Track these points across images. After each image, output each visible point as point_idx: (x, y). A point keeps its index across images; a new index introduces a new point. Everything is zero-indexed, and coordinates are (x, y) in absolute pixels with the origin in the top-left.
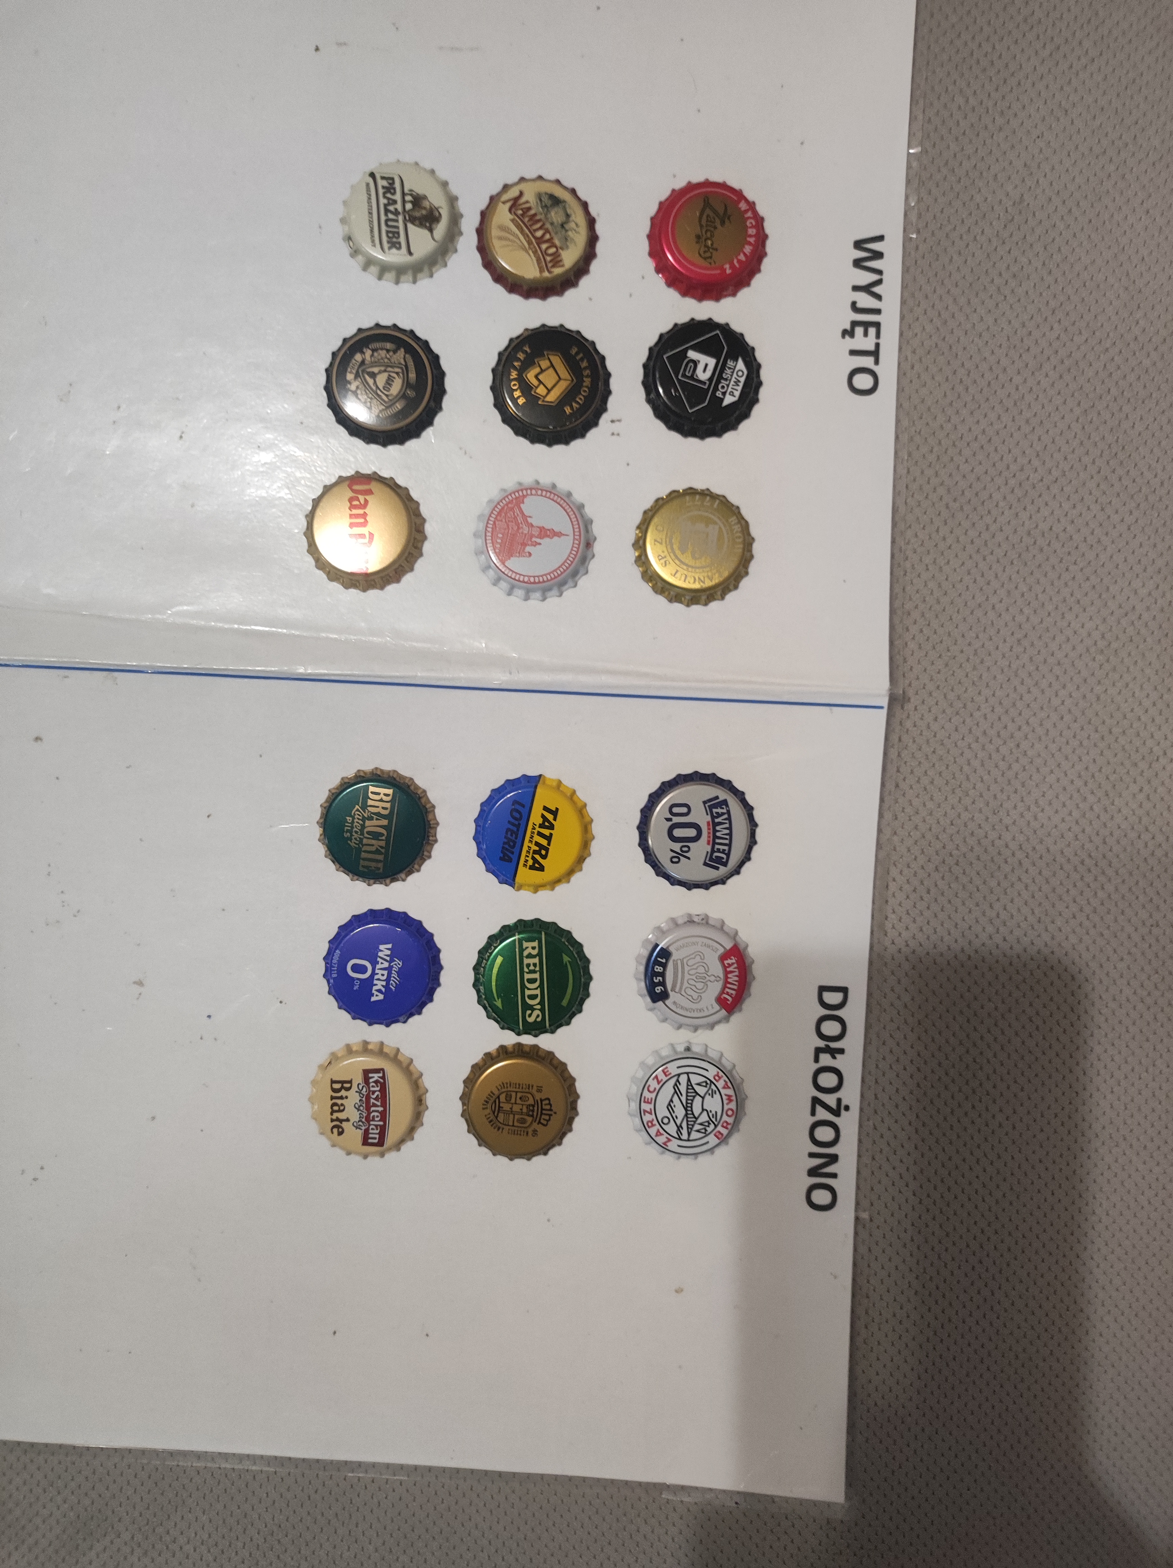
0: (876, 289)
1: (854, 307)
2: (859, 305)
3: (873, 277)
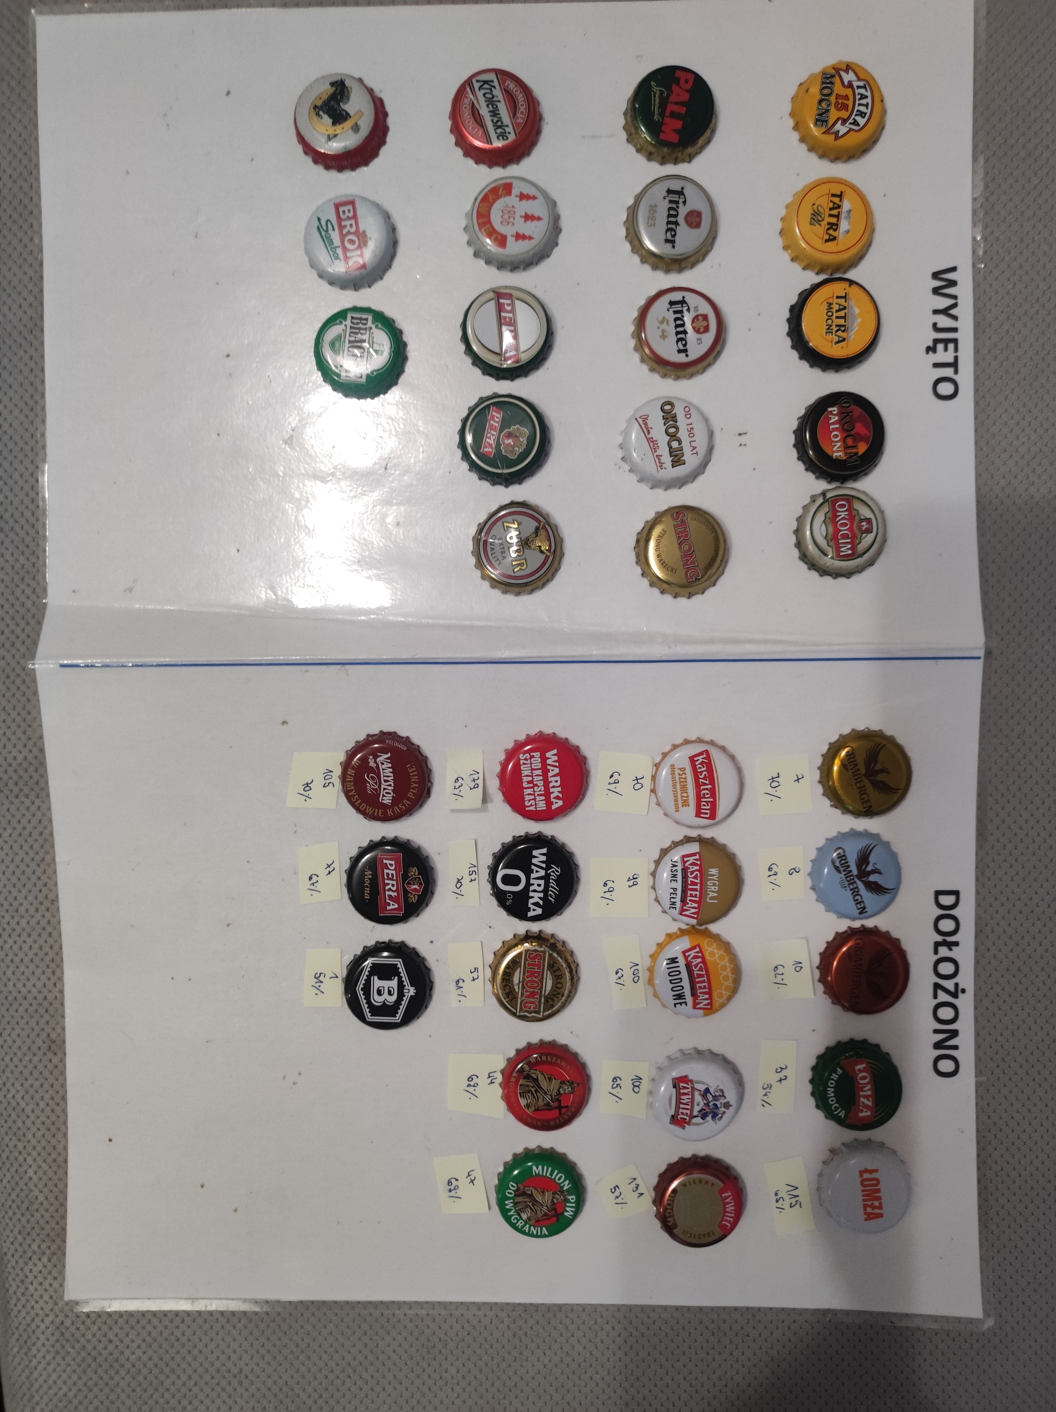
0: (953, 312)
1: (935, 327)
2: (939, 326)
3: (950, 302)
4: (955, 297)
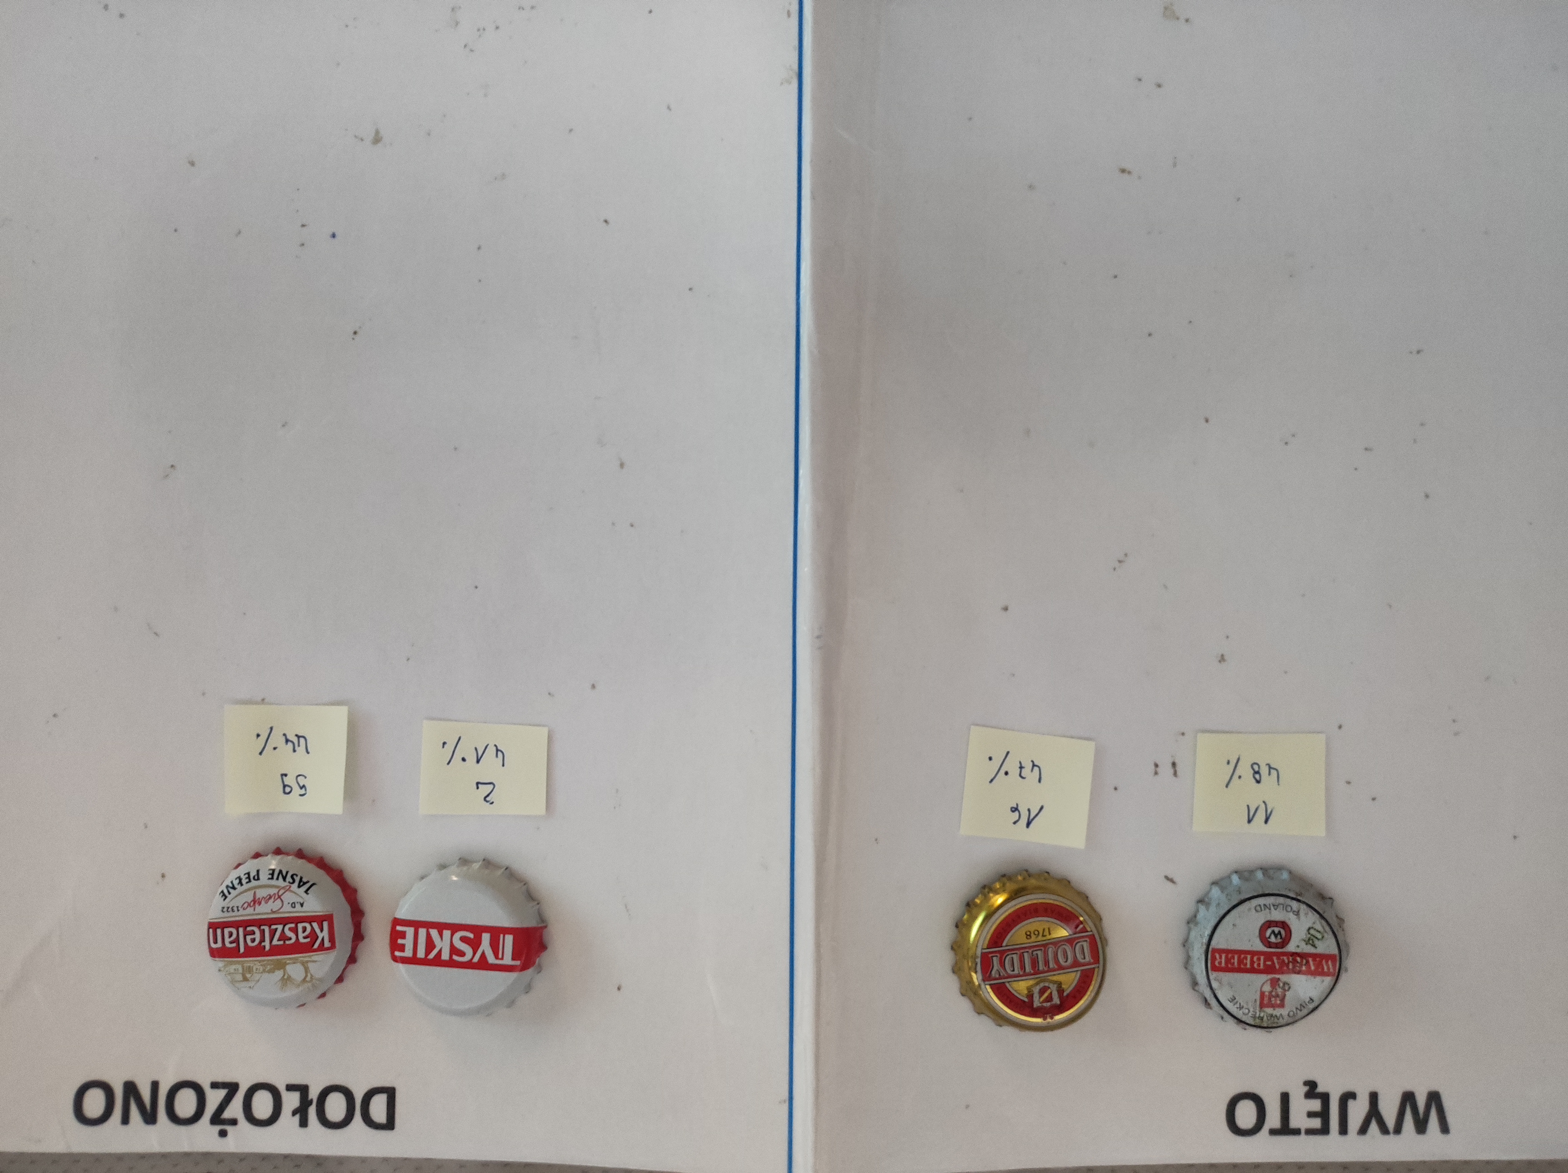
0: (1374, 1127)
1: (1348, 1097)
2: (1351, 1103)
4: (1398, 1130)
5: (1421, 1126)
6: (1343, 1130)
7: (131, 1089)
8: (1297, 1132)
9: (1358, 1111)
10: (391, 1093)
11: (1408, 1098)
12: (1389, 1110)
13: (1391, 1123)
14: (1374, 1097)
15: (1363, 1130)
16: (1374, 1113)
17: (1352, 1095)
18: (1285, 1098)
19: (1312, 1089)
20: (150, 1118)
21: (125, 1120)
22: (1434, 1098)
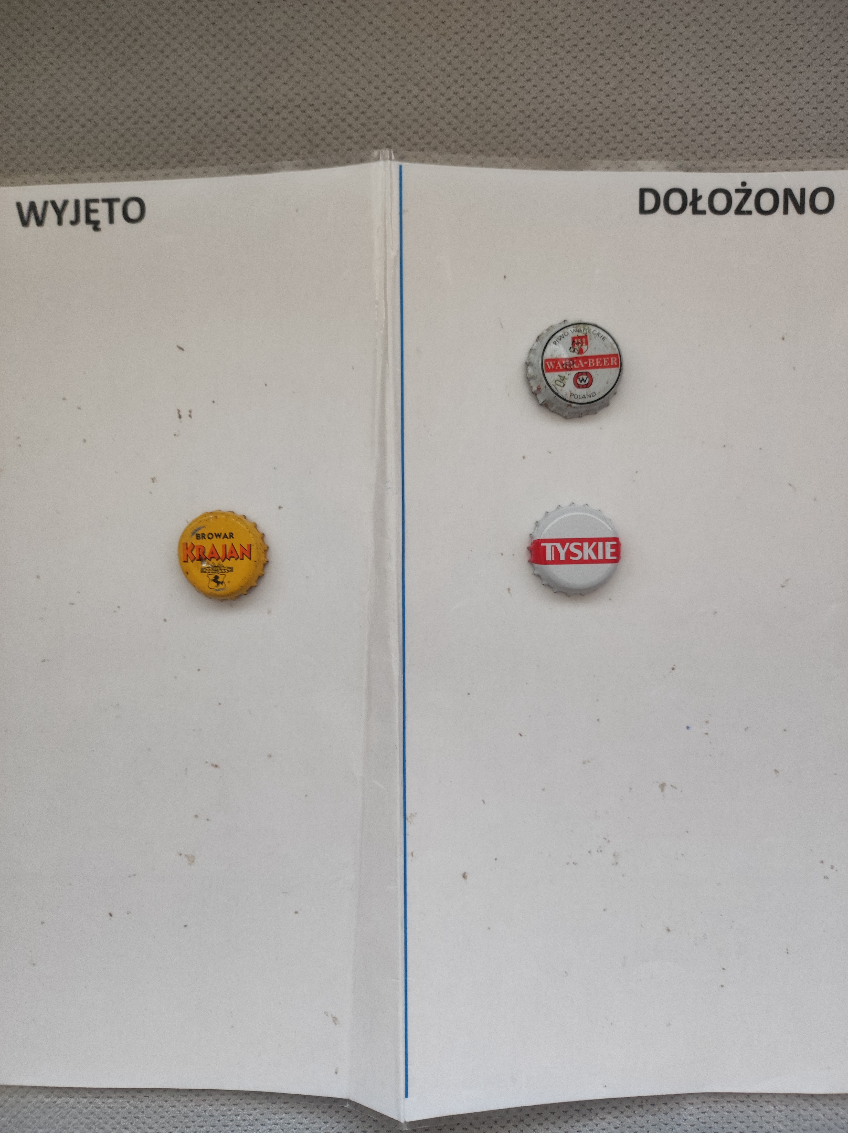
0: (59, 205)
2: (72, 217)
4: (46, 203)
5: (32, 206)
6: (77, 203)
7: (800, 210)
8: (104, 200)
9: (69, 214)
10: (642, 210)
11: (40, 222)
12: (51, 215)
13: (50, 207)
14: (60, 222)
15: (65, 203)
16: (59, 213)
17: (73, 223)
18: (111, 220)
19: (96, 226)
20: (788, 192)
21: (803, 191)
22: (25, 223)
